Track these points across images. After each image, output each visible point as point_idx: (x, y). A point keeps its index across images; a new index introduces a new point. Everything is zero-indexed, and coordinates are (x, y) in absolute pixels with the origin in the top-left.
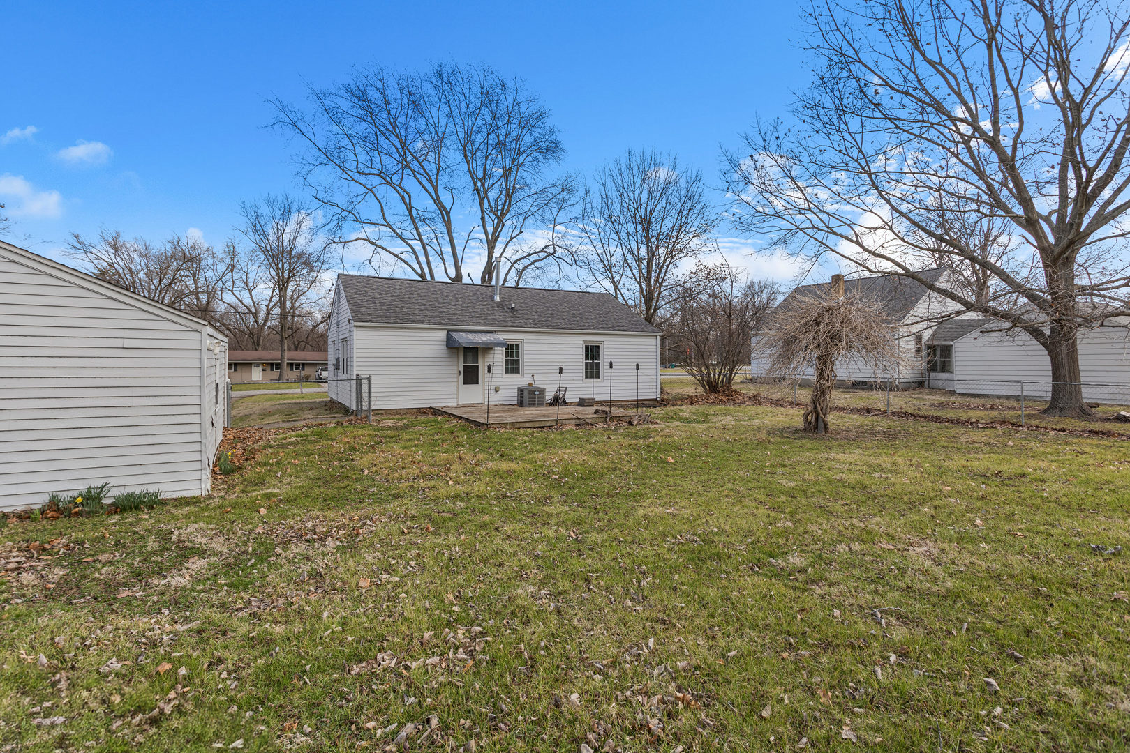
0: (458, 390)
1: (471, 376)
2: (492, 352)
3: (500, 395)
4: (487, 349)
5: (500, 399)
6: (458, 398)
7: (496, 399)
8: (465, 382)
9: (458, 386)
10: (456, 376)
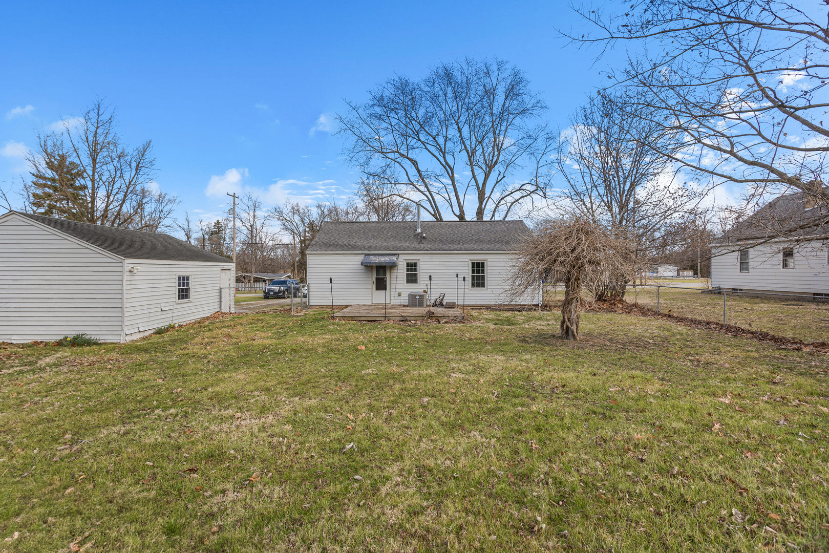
0: (372, 294)
1: (381, 285)
2: (396, 268)
3: (402, 298)
4: (393, 266)
5: (402, 301)
6: (372, 300)
7: (399, 301)
8: (377, 289)
9: (372, 291)
10: (371, 285)
